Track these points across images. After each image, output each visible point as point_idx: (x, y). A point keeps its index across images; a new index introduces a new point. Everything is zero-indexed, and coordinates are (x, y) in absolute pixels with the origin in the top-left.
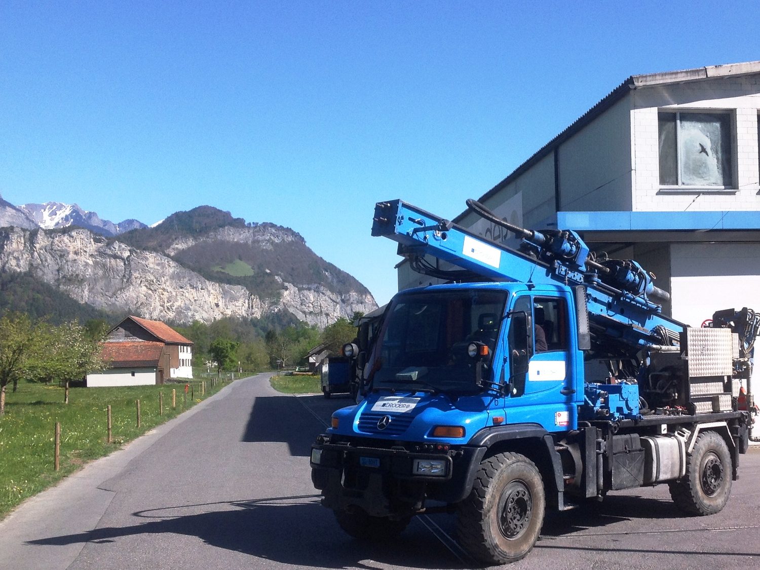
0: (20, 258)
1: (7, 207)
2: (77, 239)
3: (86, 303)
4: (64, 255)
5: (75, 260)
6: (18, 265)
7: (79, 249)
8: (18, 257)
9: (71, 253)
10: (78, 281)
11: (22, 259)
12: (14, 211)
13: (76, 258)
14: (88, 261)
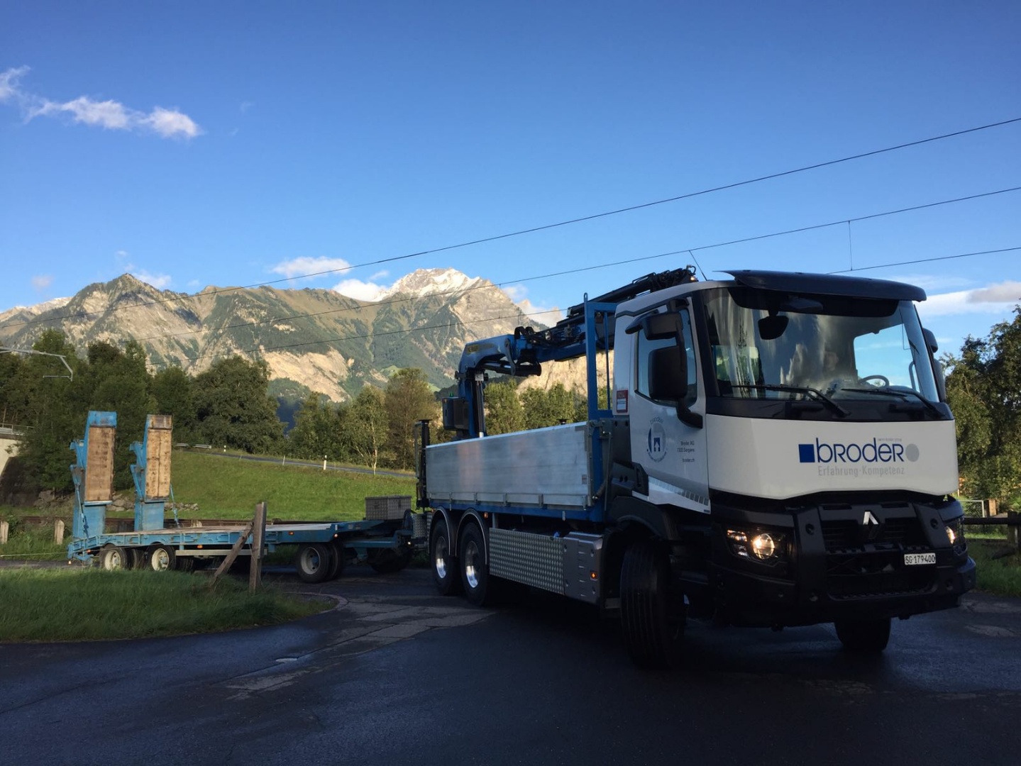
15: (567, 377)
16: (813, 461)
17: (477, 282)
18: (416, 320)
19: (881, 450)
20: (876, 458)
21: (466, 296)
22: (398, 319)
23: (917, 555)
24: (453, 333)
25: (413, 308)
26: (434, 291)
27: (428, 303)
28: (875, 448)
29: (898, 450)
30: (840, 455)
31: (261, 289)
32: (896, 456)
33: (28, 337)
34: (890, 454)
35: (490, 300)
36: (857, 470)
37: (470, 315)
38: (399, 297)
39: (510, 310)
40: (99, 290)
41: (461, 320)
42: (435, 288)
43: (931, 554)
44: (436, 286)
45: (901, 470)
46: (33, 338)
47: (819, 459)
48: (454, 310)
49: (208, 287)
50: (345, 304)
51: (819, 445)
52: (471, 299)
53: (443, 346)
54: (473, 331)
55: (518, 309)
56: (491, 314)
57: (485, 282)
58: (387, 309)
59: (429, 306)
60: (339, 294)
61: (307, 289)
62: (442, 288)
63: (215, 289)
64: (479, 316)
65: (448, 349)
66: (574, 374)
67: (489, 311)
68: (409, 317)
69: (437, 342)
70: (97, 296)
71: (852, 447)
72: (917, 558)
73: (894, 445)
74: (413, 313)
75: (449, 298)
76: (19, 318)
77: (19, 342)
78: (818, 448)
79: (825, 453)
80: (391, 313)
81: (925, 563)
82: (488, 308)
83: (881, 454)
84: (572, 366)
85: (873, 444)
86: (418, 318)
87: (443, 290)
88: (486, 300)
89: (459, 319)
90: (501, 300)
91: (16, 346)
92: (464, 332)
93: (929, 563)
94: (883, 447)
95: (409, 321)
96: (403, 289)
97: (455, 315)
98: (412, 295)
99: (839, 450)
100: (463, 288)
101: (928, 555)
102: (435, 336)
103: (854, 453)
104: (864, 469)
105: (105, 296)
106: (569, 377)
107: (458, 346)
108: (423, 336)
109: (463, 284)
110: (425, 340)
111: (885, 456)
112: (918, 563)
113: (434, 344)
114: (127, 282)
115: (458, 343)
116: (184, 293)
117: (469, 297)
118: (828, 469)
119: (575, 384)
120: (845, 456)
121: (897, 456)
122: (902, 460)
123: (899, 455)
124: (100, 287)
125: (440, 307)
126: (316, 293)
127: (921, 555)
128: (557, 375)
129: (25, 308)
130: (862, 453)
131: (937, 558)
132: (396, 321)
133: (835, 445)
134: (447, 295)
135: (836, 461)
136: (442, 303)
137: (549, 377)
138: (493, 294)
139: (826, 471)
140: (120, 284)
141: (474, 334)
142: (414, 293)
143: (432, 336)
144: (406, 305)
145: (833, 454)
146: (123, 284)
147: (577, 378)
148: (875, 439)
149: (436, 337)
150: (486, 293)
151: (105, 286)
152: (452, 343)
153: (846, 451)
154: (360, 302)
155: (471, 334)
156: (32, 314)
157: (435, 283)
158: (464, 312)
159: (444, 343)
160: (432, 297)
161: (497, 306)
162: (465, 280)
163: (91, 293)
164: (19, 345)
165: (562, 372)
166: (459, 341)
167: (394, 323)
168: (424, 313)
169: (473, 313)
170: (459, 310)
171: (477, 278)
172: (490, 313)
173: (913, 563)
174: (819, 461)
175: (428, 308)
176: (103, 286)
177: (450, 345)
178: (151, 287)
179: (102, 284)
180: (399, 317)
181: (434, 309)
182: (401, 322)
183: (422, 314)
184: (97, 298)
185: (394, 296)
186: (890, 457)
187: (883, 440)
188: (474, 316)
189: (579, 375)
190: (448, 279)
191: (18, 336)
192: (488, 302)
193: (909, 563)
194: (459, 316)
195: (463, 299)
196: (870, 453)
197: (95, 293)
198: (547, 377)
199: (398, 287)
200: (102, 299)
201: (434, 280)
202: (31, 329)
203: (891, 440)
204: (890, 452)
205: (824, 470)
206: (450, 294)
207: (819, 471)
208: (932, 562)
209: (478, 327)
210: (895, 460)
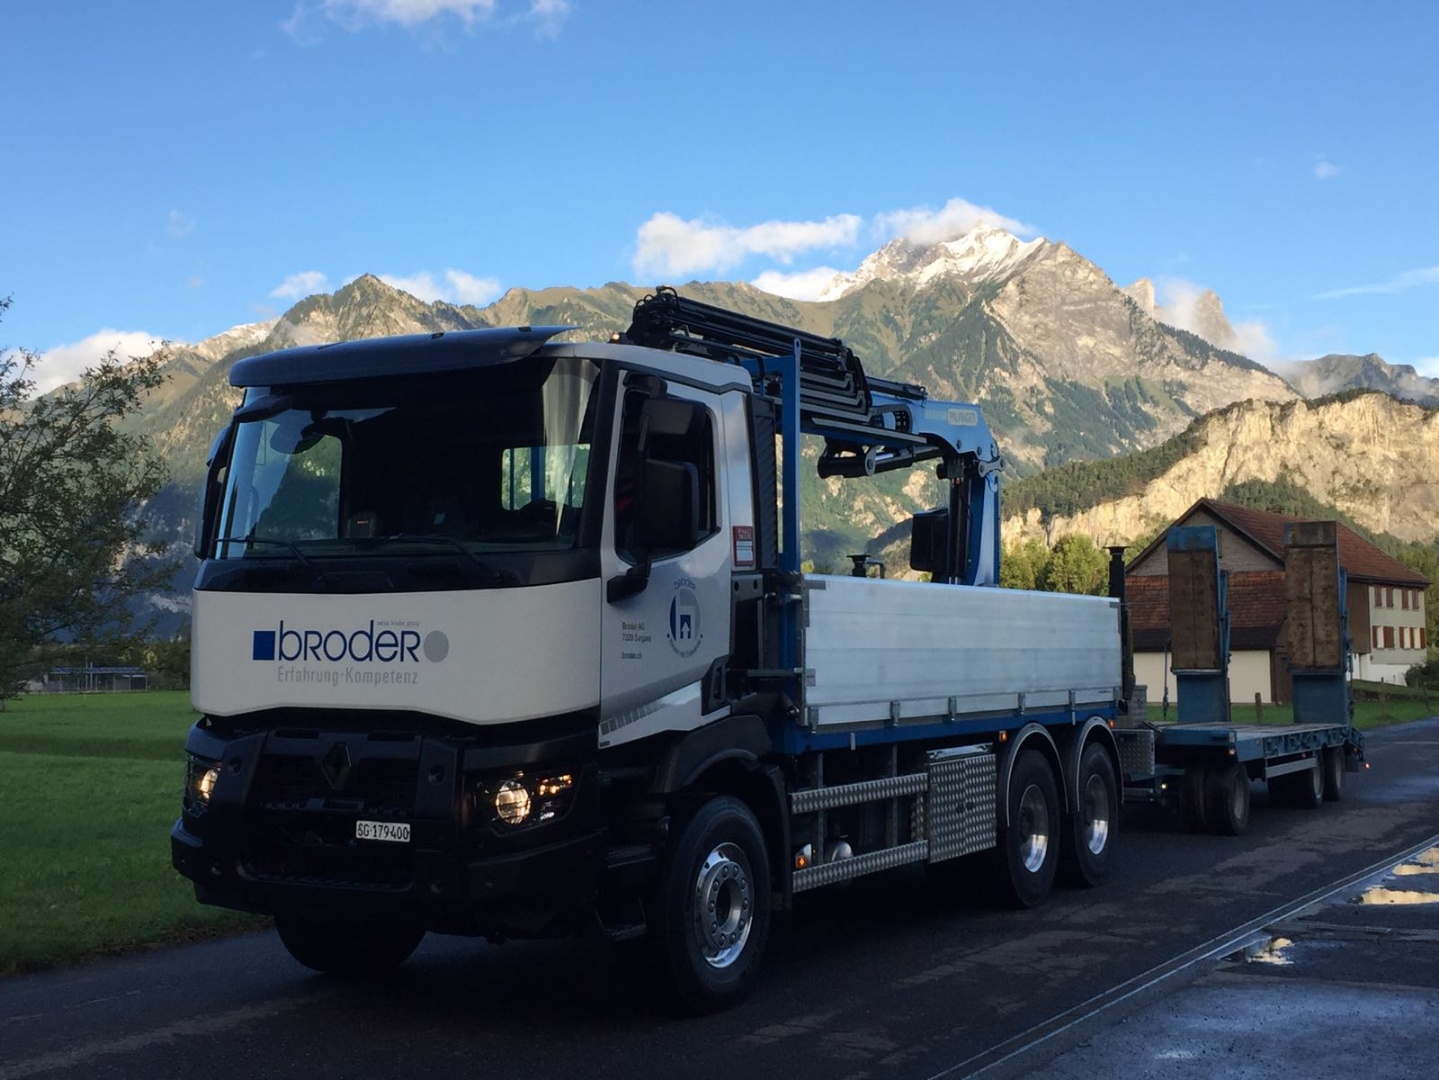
0: (1265, 455)
1: (1253, 371)
2: (1367, 414)
3: (1386, 532)
4: (1343, 444)
5: (1363, 453)
6: (1260, 469)
7: (1371, 433)
8: (1262, 456)
9: (1356, 440)
10: (1371, 491)
11: (1268, 457)
12: (1266, 377)
13: (1366, 449)
14: (1388, 453)
15: (1269, 451)
16: (271, 657)
17: (1039, 249)
18: (913, 336)
19: (381, 642)
20: (369, 655)
21: (1017, 279)
22: (878, 336)
23: (378, 824)
24: (993, 360)
25: (907, 311)
26: (948, 273)
27: (937, 299)
28: (370, 637)
29: (410, 641)
30: (313, 649)
31: (607, 290)
32: (406, 651)
33: (204, 403)
34: (395, 649)
35: (1068, 284)
36: (337, 673)
37: (1026, 318)
38: (875, 288)
39: (1111, 303)
40: (320, 308)
41: (1008, 330)
42: (949, 266)
43: (403, 826)
44: (951, 261)
45: (412, 677)
46: (214, 404)
47: (281, 654)
48: (992, 310)
49: (513, 292)
50: (769, 310)
51: (284, 632)
52: (1026, 286)
53: (973, 387)
54: (1034, 353)
55: (1129, 301)
56: (1071, 314)
57: (1056, 247)
58: (854, 315)
59: (939, 304)
60: (757, 290)
61: (695, 282)
62: (966, 265)
63: (525, 295)
64: (1045, 321)
65: (983, 393)
66: (1283, 446)
67: (1066, 308)
68: (898, 329)
69: (960, 380)
70: (318, 320)
71: (333, 636)
72: (378, 829)
73: (403, 633)
74: (907, 322)
75: (981, 286)
76: (177, 366)
77: (189, 413)
78: (282, 637)
79: (290, 646)
80: (863, 322)
81: (390, 838)
82: (1063, 302)
83: (380, 648)
84: (1278, 429)
85: (369, 632)
86: (918, 330)
87: (966, 269)
88: (1058, 287)
89: (1004, 330)
90: (1091, 283)
91: (185, 420)
92: (1016, 356)
93: (397, 839)
94: (384, 636)
95: (900, 339)
96: (882, 272)
97: (995, 320)
98: (902, 283)
99: (313, 640)
100: (1010, 262)
101: (397, 825)
102: (955, 367)
103: (335, 646)
104: (348, 674)
105: (331, 318)
106: (1273, 452)
107: (1004, 385)
108: (930, 368)
109: (1009, 255)
110: (935, 376)
111: (386, 652)
112: (378, 838)
113: (955, 385)
114: (369, 290)
115: (1004, 379)
116: (468, 306)
117: (1023, 281)
118: (292, 672)
119: (1286, 467)
120: (320, 651)
121: (407, 653)
122: (416, 660)
123: (411, 650)
124: (322, 301)
125: (962, 307)
126: (712, 291)
127: (384, 825)
128: (1246, 449)
129: (184, 346)
130: (348, 646)
131: (413, 833)
132: (874, 340)
133: (307, 633)
134: (976, 280)
135: (305, 658)
136: (965, 297)
137: (1229, 453)
138: (1074, 272)
139: (289, 675)
140: (357, 295)
141: (1035, 358)
142: (907, 280)
143: (950, 368)
144: (891, 305)
145: (303, 646)
146: (362, 295)
147: (1291, 453)
148: (372, 622)
149: (957, 369)
150: (1060, 271)
151: (330, 301)
152: (992, 381)
153: (323, 642)
154: (798, 303)
155: (1030, 358)
156: (199, 358)
157: (950, 256)
158: (1013, 314)
159: (974, 380)
160: (946, 287)
161: (1083, 296)
162: (1013, 245)
163: (307, 314)
164: (189, 419)
165: (1256, 443)
166: (1005, 374)
167: (869, 343)
168: (930, 319)
169: (1033, 315)
170: (1003, 310)
171: (1039, 241)
172: (1067, 312)
173: (371, 837)
174: (280, 659)
175: (938, 308)
176: (326, 302)
177: (987, 383)
178: (411, 297)
179: (324, 296)
180: (879, 331)
181: (952, 310)
182: (885, 341)
183: (926, 323)
184: (318, 323)
185: (867, 287)
186: (396, 653)
187: (387, 624)
188: (1035, 320)
189: (1293, 447)
190: (976, 245)
191: (186, 402)
192: (1064, 289)
193: (363, 836)
194: (1003, 323)
195: (1011, 287)
196: (361, 646)
197: (313, 314)
198: (1226, 454)
199: (873, 267)
200: (327, 326)
201: (946, 250)
202: (209, 388)
203: (401, 624)
204: (396, 645)
205: (287, 673)
206: (982, 278)
207: (280, 674)
208: (402, 840)
209: (1043, 343)
210: (402, 659)
